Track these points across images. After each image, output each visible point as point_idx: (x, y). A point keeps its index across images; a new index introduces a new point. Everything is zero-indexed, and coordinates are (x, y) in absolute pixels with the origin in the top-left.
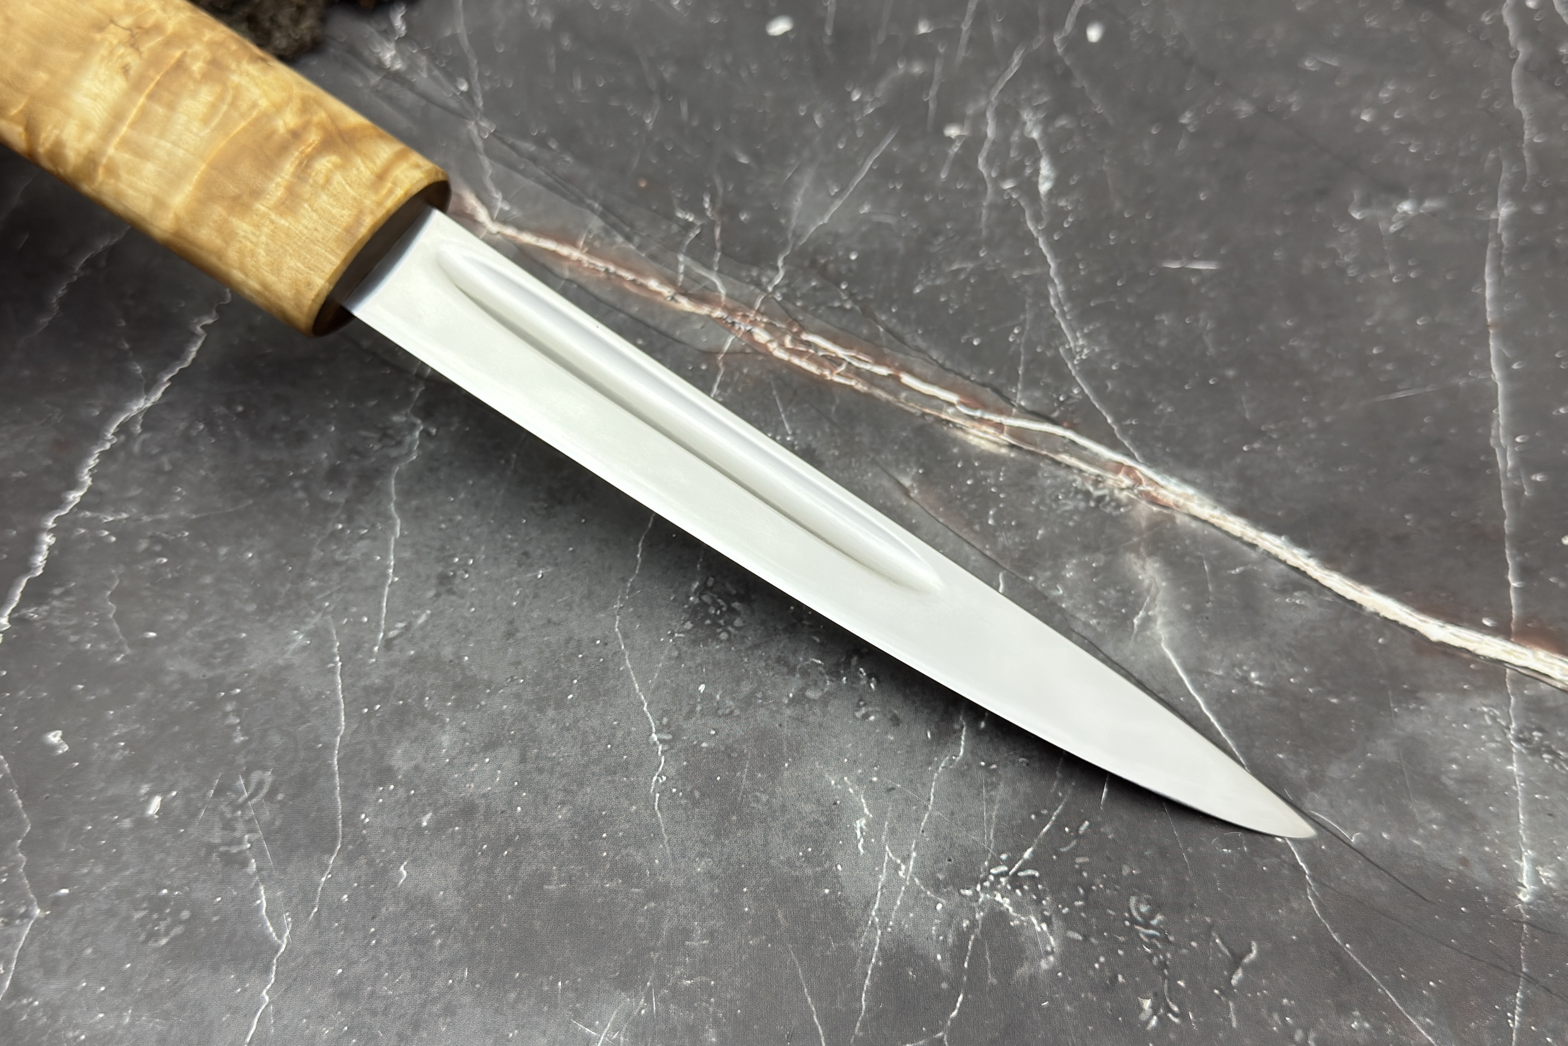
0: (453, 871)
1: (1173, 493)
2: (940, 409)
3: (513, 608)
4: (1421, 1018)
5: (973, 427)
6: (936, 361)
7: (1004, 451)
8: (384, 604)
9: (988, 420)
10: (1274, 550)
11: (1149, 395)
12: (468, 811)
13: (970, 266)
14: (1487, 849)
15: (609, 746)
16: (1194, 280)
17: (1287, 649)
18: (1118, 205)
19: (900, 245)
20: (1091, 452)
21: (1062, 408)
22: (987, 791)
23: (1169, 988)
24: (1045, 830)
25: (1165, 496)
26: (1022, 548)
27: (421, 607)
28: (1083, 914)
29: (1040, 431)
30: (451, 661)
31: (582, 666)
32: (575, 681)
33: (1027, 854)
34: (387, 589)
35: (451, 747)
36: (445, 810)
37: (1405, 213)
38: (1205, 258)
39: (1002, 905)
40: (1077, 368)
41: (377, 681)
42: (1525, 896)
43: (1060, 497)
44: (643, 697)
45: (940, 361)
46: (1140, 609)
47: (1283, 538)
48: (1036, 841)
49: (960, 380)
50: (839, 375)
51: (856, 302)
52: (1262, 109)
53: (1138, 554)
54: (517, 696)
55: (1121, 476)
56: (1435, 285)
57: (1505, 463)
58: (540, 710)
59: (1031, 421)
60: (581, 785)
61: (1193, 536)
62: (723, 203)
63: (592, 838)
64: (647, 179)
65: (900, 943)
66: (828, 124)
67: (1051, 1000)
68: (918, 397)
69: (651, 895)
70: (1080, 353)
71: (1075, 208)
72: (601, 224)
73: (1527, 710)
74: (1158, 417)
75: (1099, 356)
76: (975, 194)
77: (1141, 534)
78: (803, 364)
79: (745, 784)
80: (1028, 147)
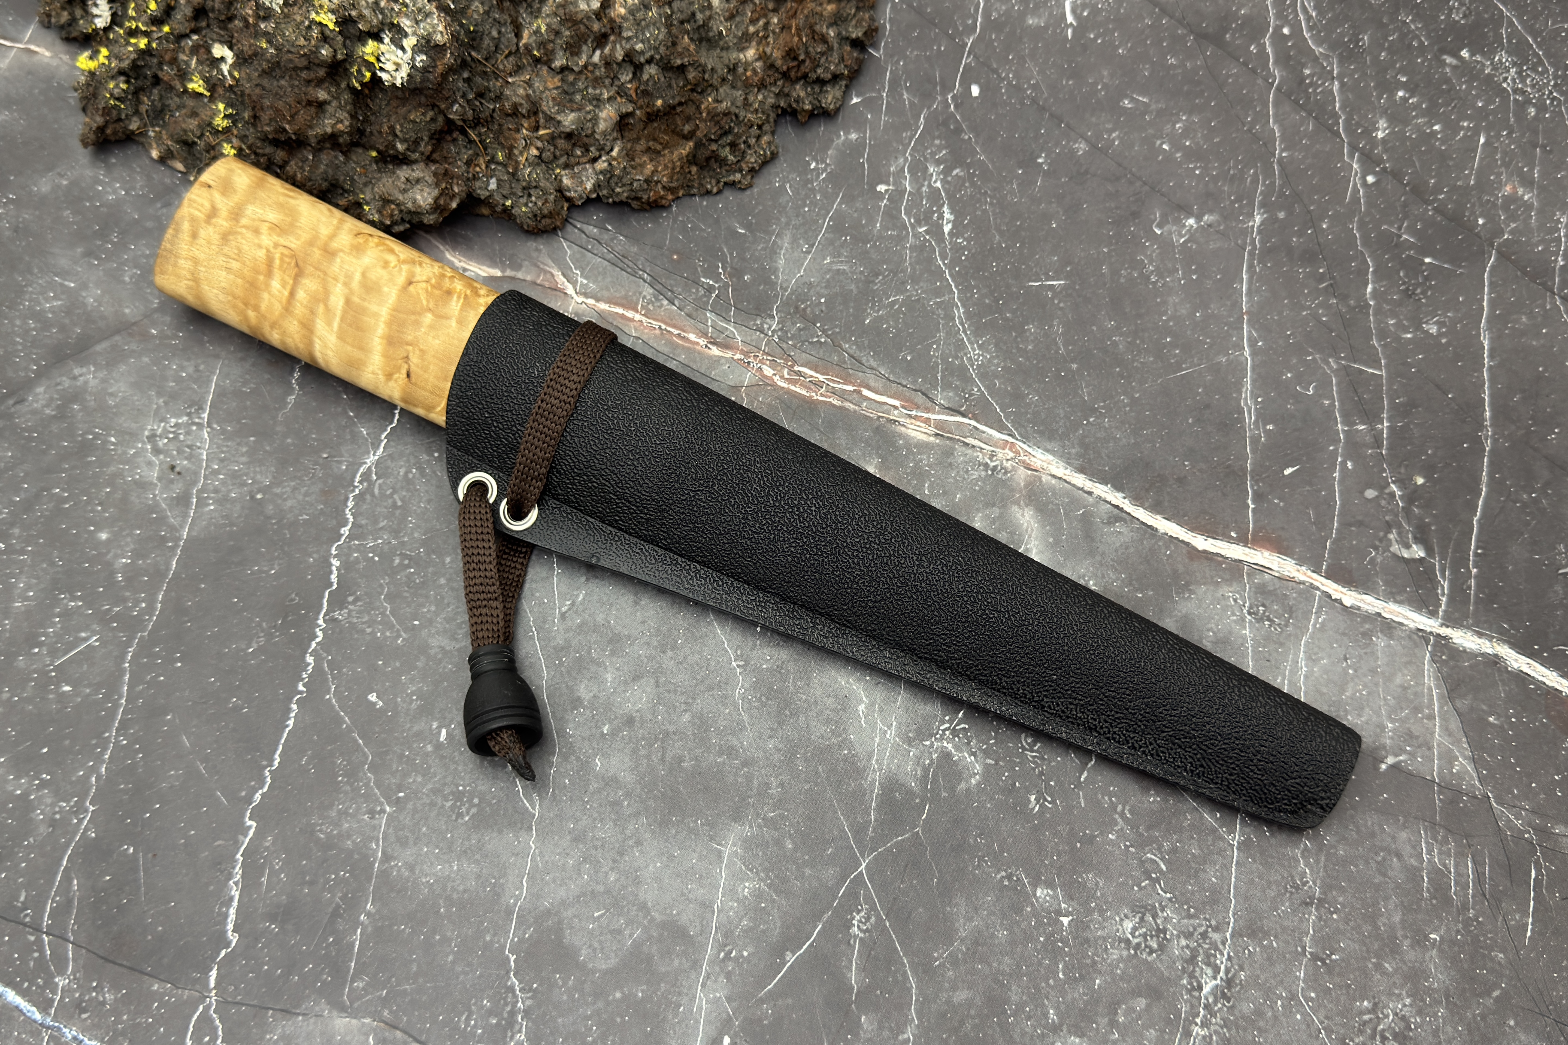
0: (627, 759)
1: (1041, 460)
2: (888, 412)
5: (911, 424)
6: (884, 375)
7: (932, 439)
8: (556, 590)
9: (921, 417)
10: (1104, 495)
11: (1023, 389)
12: (629, 721)
13: (900, 298)
15: (708, 672)
16: (1050, 294)
17: (1111, 563)
18: (997, 238)
19: (853, 286)
20: (987, 435)
21: (967, 403)
23: (1045, 788)
25: (1035, 463)
27: (578, 589)
28: (995, 749)
29: (953, 422)
30: (604, 624)
31: (684, 620)
32: (681, 631)
33: (961, 715)
35: (613, 681)
36: (616, 722)
37: (1191, 227)
38: (1057, 276)
39: (947, 749)
40: (976, 372)
41: (561, 642)
43: (969, 469)
44: (723, 638)
45: (886, 375)
46: (1022, 544)
47: (1109, 486)
49: (901, 388)
50: (822, 395)
51: (828, 336)
52: (1093, 146)
53: (1019, 506)
54: (648, 644)
55: (1007, 451)
56: (1209, 284)
57: (1250, 418)
58: (663, 652)
59: (947, 414)
60: (694, 699)
61: (1053, 489)
62: (732, 268)
63: (705, 731)
64: (677, 253)
65: (890, 779)
66: (796, 192)
67: (979, 802)
68: (874, 405)
69: (744, 764)
70: (977, 360)
71: (969, 243)
72: (651, 291)
73: (1256, 593)
74: (1029, 405)
75: (989, 361)
76: (900, 239)
77: (1021, 492)
78: (798, 390)
79: (792, 689)
80: (935, 195)
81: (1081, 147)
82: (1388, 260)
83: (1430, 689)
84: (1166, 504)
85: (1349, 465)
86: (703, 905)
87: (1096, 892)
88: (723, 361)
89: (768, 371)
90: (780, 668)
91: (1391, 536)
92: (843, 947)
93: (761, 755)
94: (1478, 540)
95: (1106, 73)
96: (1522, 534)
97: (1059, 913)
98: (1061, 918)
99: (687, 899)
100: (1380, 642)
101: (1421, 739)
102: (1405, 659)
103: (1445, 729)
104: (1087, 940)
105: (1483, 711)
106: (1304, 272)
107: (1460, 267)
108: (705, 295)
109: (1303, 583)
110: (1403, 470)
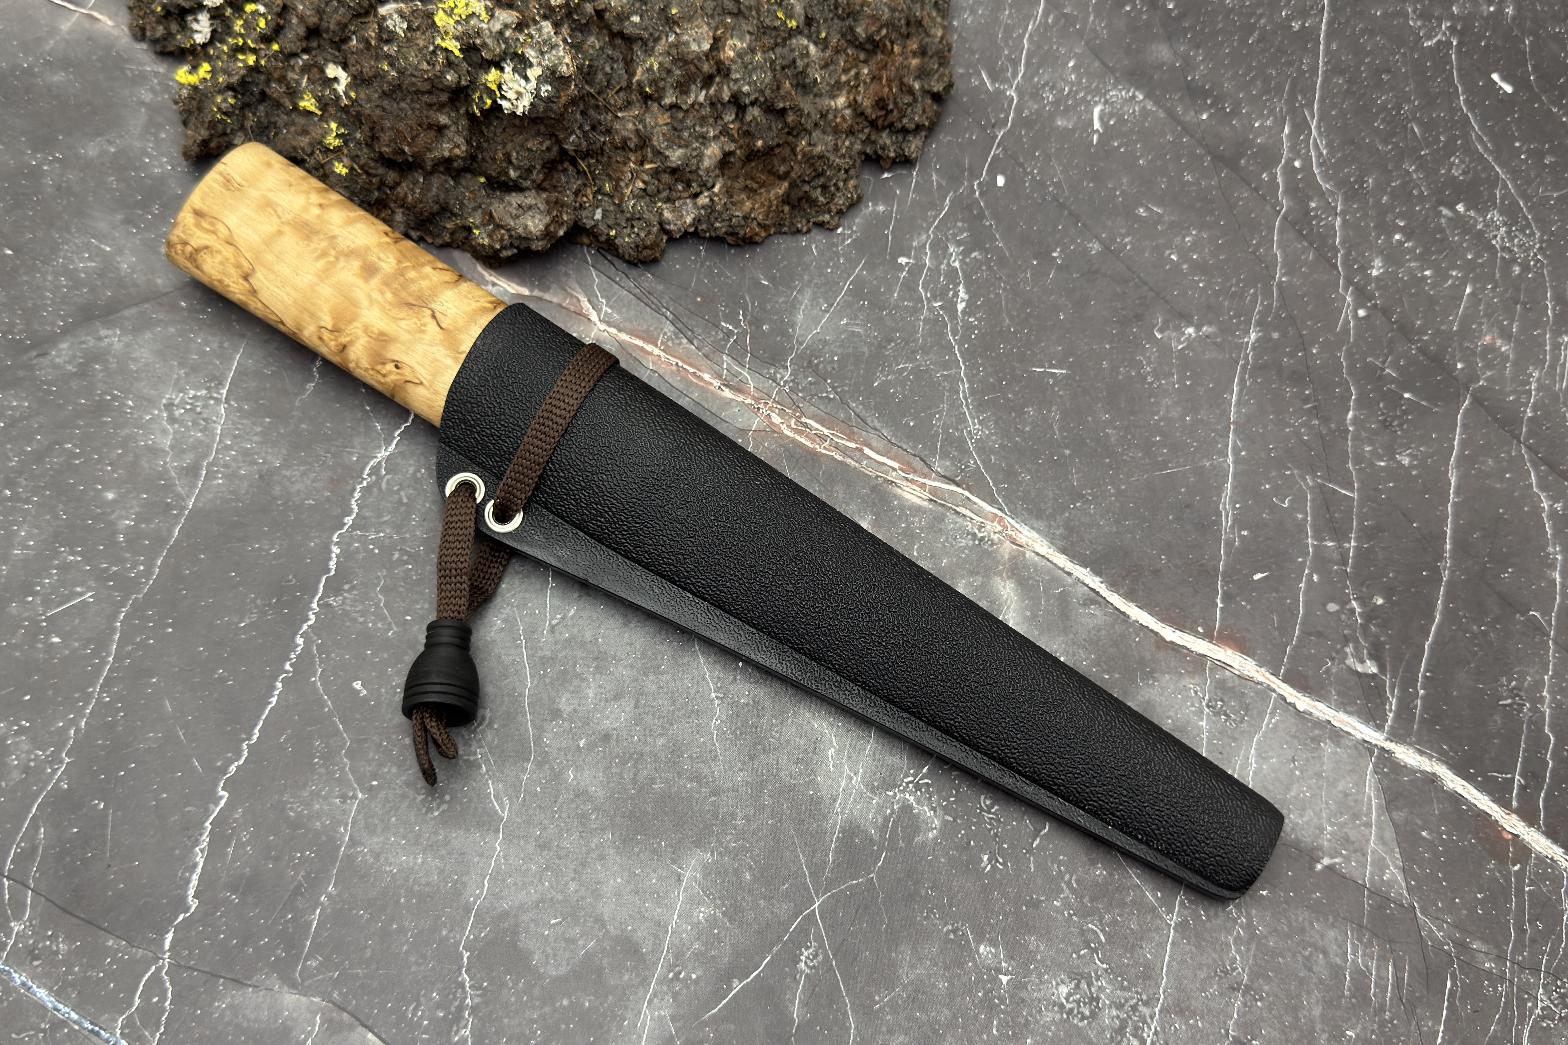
0: (600, 775)
1: (1026, 536)
2: (886, 473)
5: (908, 487)
6: (886, 437)
7: (926, 503)
8: (548, 602)
9: (917, 482)
10: (1082, 578)
11: (1016, 467)
12: (606, 737)
13: (910, 366)
15: (687, 700)
16: (1051, 381)
18: (1007, 322)
19: (866, 349)
20: (978, 506)
21: (963, 474)
23: (999, 849)
25: (1021, 538)
27: (570, 604)
28: (954, 806)
29: (948, 490)
30: (591, 642)
31: (669, 647)
32: (666, 657)
33: (925, 770)
34: (549, 591)
35: (594, 698)
36: (593, 737)
37: (1190, 335)
38: (1059, 365)
39: (909, 801)
40: (974, 445)
41: (547, 653)
43: (958, 537)
44: (706, 669)
45: (888, 437)
47: (1088, 569)
48: (930, 763)
49: (901, 451)
50: (825, 448)
51: (836, 393)
52: (1107, 248)
53: (1002, 578)
54: (632, 666)
55: (995, 524)
56: (1201, 391)
57: (1226, 522)
58: (646, 675)
59: (942, 482)
60: (671, 724)
61: (1035, 566)
62: (752, 316)
63: (678, 757)
64: (701, 296)
65: (851, 823)
66: (821, 253)
67: (933, 855)
68: (874, 464)
69: (713, 793)
70: (976, 434)
71: (980, 323)
72: (672, 328)
73: (1215, 688)
74: (1021, 483)
75: (988, 436)
76: (916, 311)
77: (1004, 564)
78: (802, 440)
79: (766, 726)
80: (952, 273)
81: (1095, 247)
82: (1371, 391)
83: (1370, 799)
84: (1140, 593)
85: (1315, 578)
86: (658, 924)
87: (1036, 955)
88: (734, 404)
89: (776, 419)
90: (757, 704)
91: (1348, 650)
92: (789, 980)
93: (730, 785)
94: (1428, 663)
95: (1125, 181)
96: (1469, 663)
97: (999, 971)
98: (1001, 977)
99: (643, 917)
100: (1328, 748)
101: (1356, 845)
102: (1349, 767)
103: (1381, 839)
104: (1023, 1001)
105: (1417, 824)
106: (1291, 391)
107: (1437, 406)
108: (723, 339)
109: (1261, 684)
110: (1364, 589)
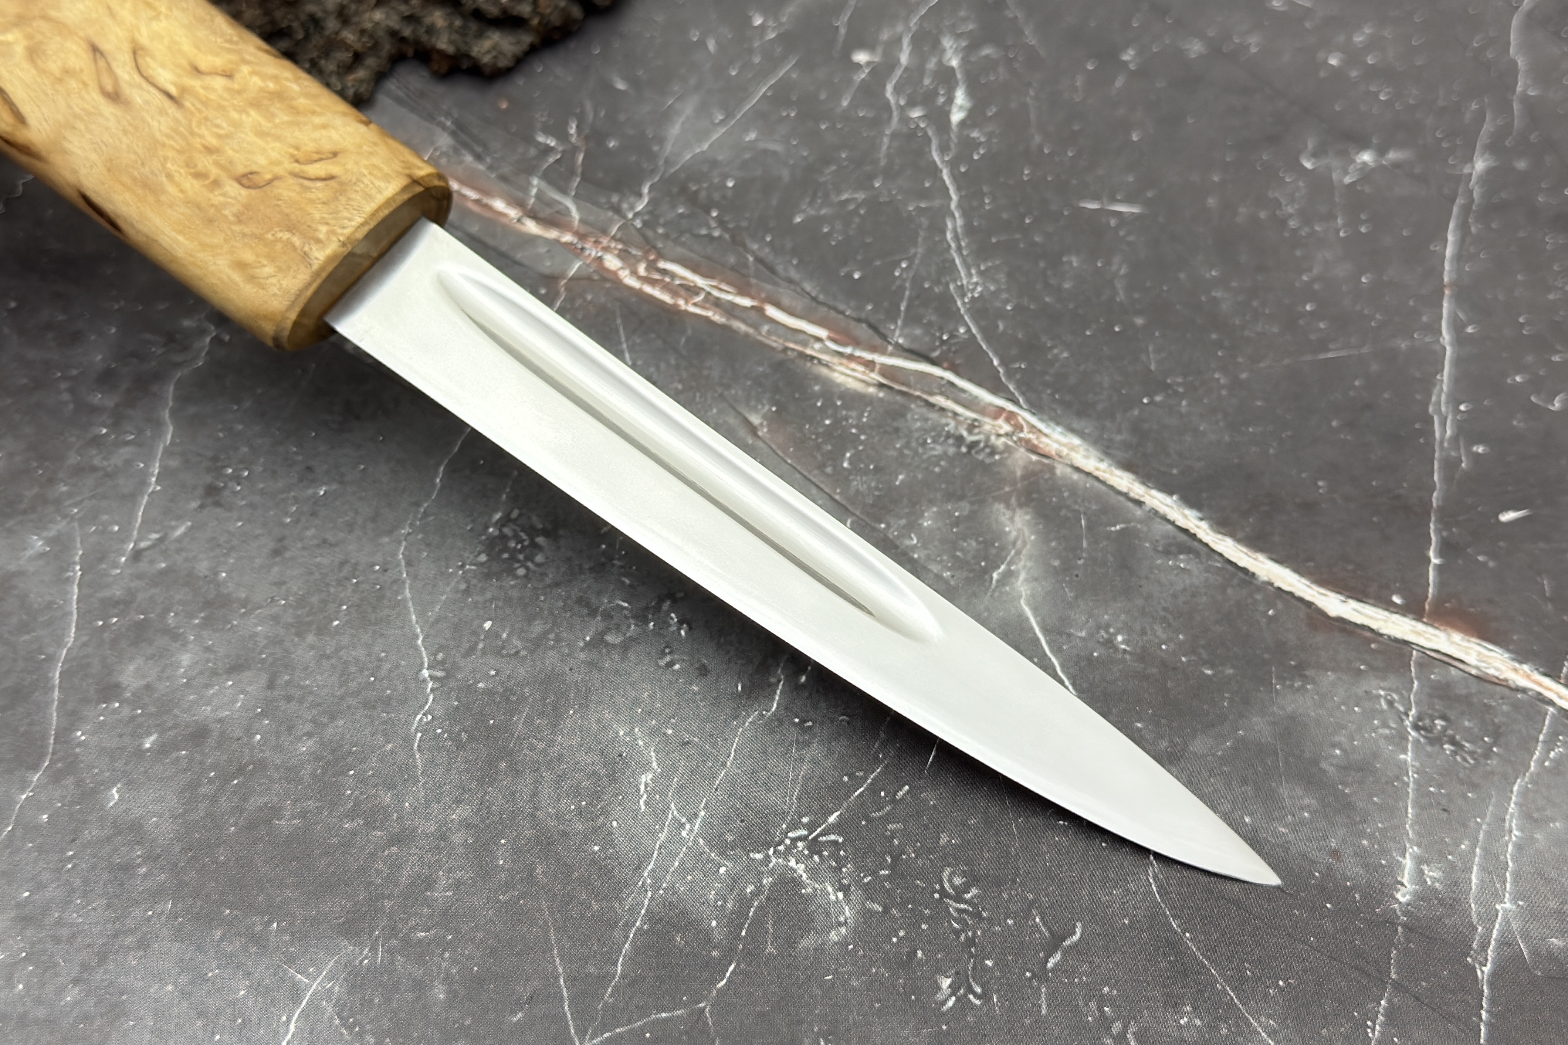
0: (172, 797)
1: (1057, 442)
2: (805, 344)
3: (286, 525)
4: (1263, 1019)
5: (841, 364)
6: (808, 294)
7: (872, 390)
8: (140, 514)
9: (859, 357)
10: (1162, 509)
11: (1044, 339)
12: (199, 735)
13: (860, 196)
14: (1365, 842)
15: (372, 679)
16: (1113, 222)
17: (1162, 613)
18: (1038, 139)
19: (785, 173)
20: (971, 395)
21: (944, 348)
22: (797, 750)
23: (974, 968)
24: (857, 793)
25: (1047, 445)
26: (877, 493)
27: (180, 518)
28: (887, 884)
29: (916, 371)
30: (206, 577)
31: (354, 591)
32: (345, 607)
33: (832, 819)
34: (146, 497)
35: (191, 667)
36: (173, 732)
37: (1365, 164)
38: (1129, 200)
39: (795, 871)
40: (968, 306)
41: (118, 593)
42: (1404, 896)
43: (929, 441)
44: (419, 630)
45: (813, 294)
46: (1003, 563)
47: (1175, 497)
48: (845, 804)
49: (832, 313)
50: (695, 304)
51: (726, 229)
52: (1216, 49)
53: (1008, 506)
54: (275, 618)
55: (1001, 422)
56: (1387, 241)
57: (1443, 432)
58: (299, 634)
59: (906, 358)
60: (334, 718)
61: (1073, 489)
62: (591, 128)
63: (337, 774)
64: (509, 101)
65: (671, 907)
66: (722, 50)
67: (836, 974)
68: (781, 330)
69: (394, 840)
70: (972, 290)
71: (989, 140)
72: (452, 141)
73: (1431, 696)
74: (1051, 362)
75: (993, 294)
76: (878, 122)
77: (1014, 484)
78: (656, 293)
79: (521, 729)
80: (946, 77)
81: (1195, 48)
84: (1277, 539)
89: (612, 262)
93: (432, 828)
109: (1524, 691)
